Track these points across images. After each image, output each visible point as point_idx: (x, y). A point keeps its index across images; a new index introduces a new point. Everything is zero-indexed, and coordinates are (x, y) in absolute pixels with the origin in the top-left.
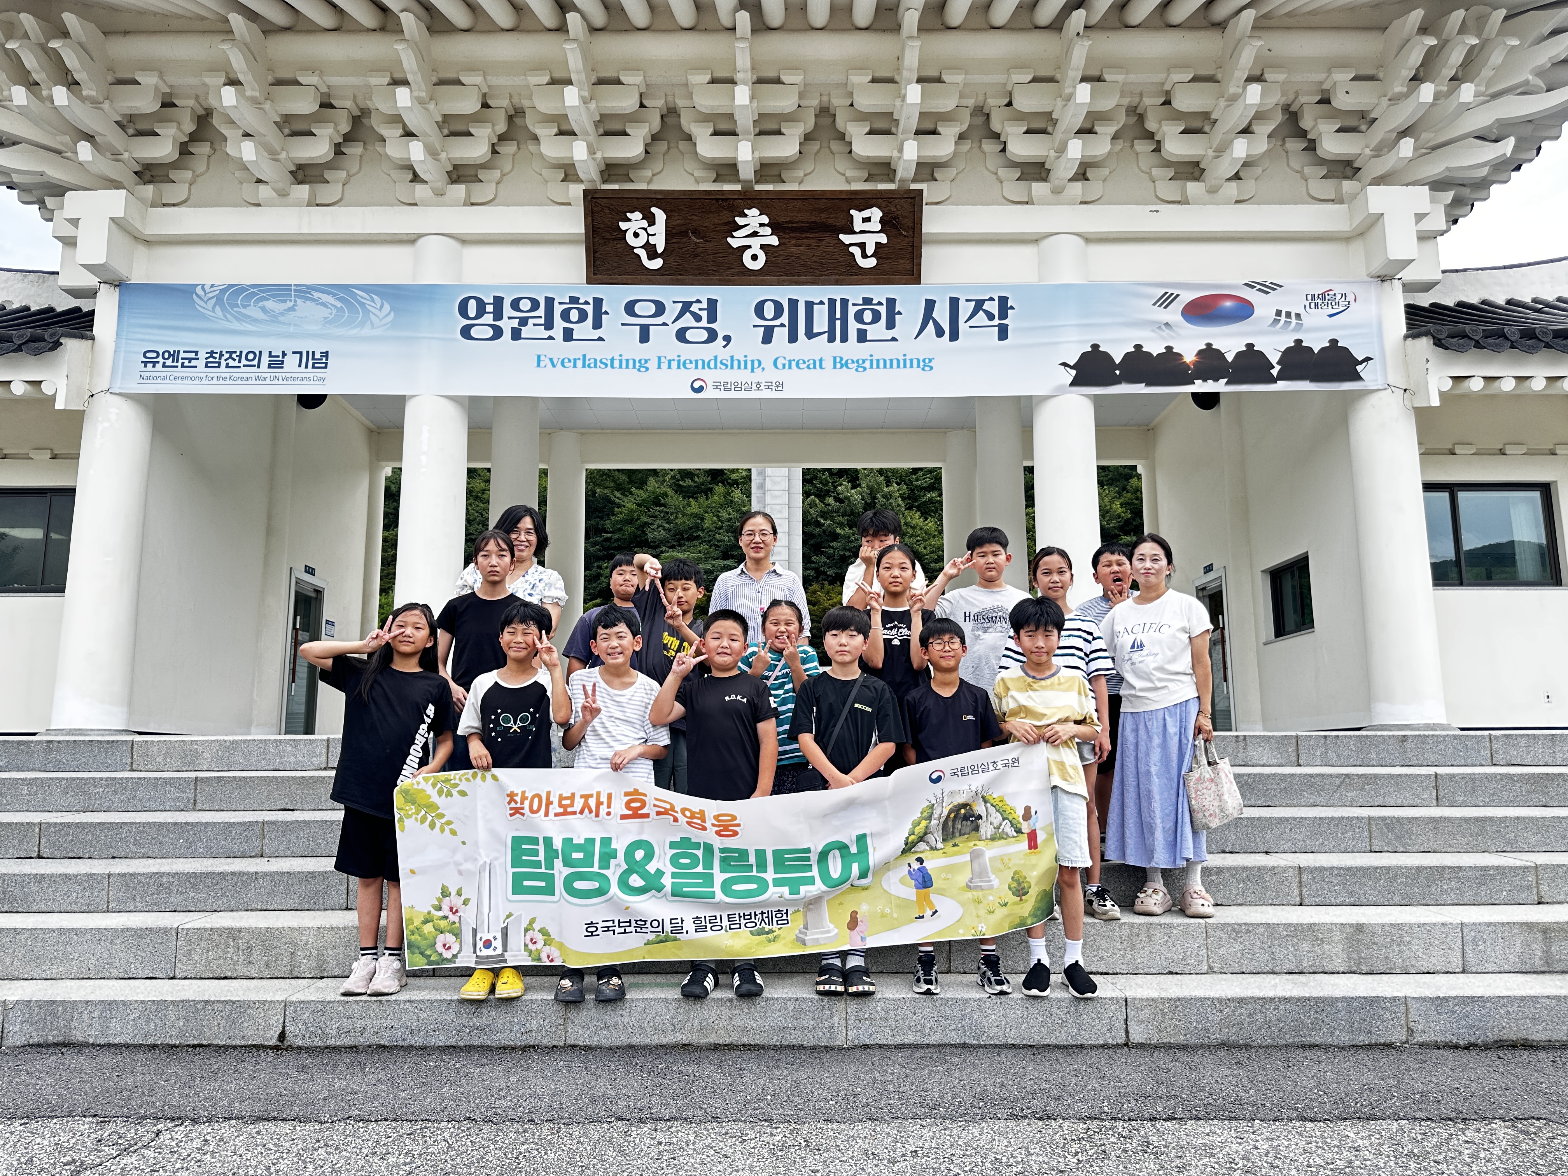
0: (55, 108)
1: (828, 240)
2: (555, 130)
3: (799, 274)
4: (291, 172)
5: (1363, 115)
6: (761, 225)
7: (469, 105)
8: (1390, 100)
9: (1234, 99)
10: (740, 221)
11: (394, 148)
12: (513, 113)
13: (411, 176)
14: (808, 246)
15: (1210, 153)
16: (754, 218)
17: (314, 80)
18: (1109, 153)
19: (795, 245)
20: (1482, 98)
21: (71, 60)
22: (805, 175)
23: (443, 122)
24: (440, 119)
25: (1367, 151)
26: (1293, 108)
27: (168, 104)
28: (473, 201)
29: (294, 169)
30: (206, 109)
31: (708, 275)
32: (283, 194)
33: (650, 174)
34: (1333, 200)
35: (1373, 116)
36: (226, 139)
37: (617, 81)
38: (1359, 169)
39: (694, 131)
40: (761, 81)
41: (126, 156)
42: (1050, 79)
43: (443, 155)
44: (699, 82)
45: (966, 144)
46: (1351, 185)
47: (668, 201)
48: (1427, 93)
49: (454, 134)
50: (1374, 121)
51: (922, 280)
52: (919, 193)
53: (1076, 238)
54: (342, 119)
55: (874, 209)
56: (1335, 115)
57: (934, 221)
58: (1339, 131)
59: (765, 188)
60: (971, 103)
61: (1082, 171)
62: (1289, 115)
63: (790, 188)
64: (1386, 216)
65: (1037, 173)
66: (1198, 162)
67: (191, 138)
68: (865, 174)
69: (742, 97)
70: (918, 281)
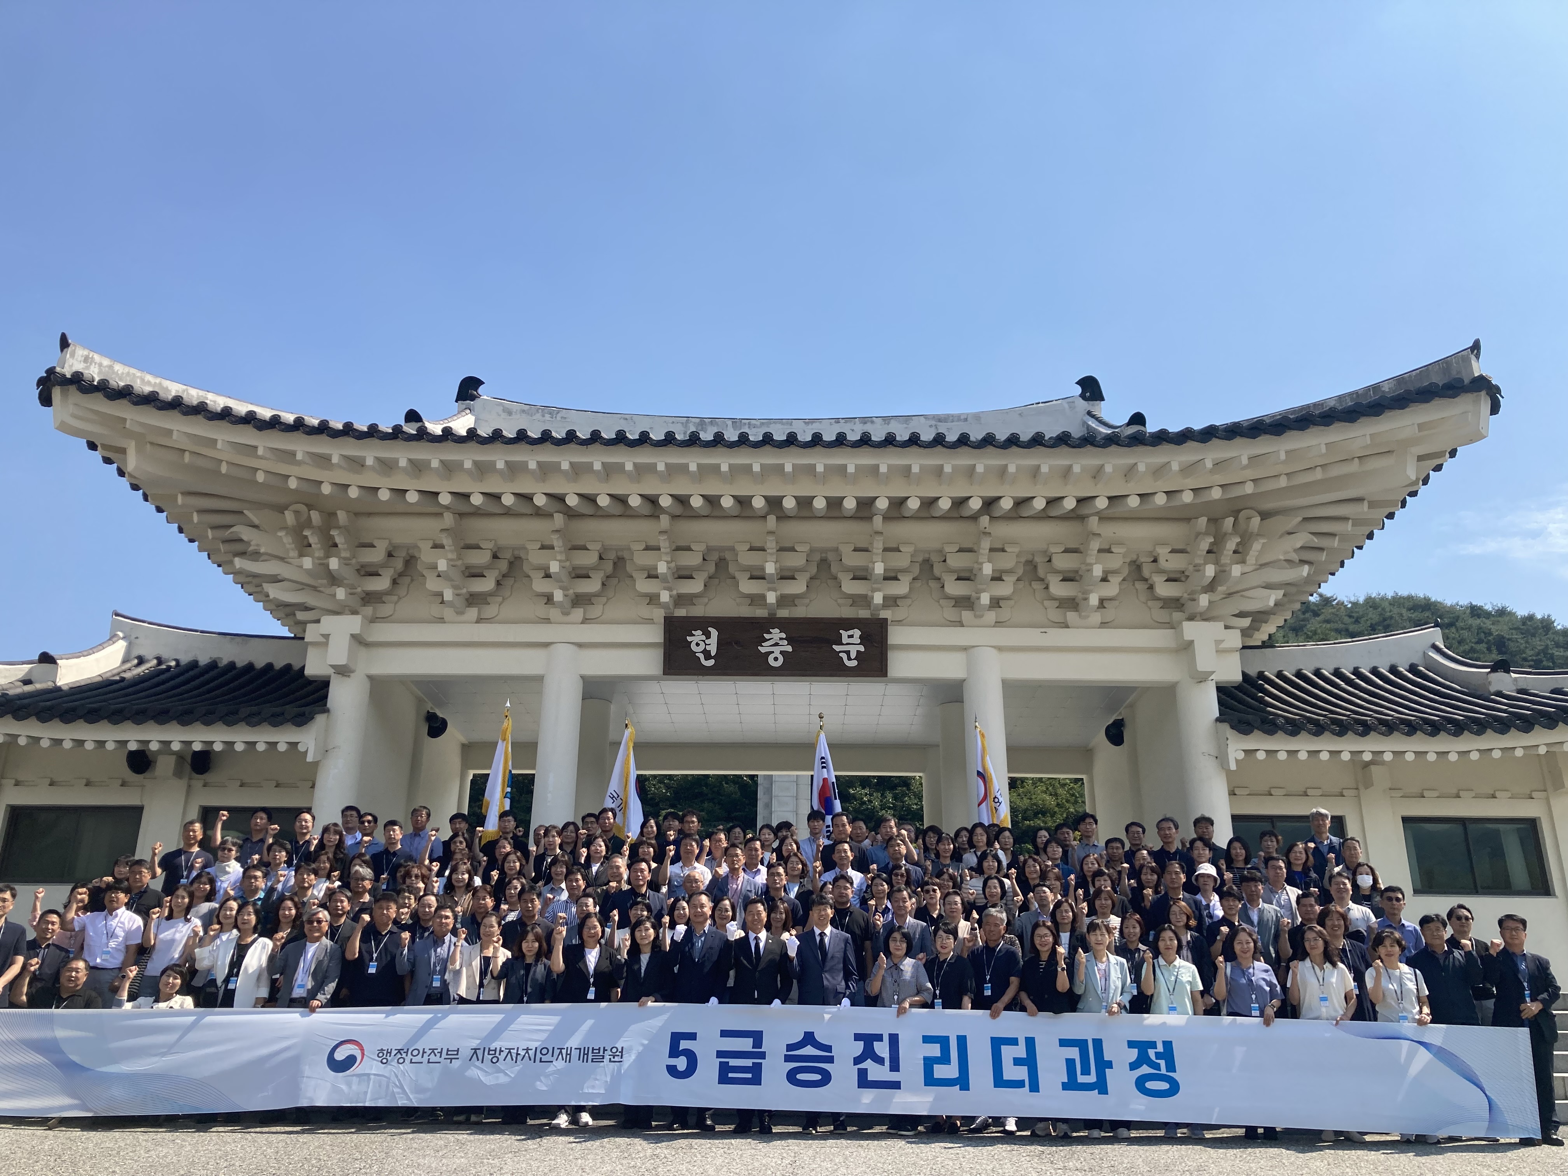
1: (825, 648)
2: (646, 575)
3: (806, 670)
4: (466, 600)
5: (1179, 574)
6: (781, 639)
7: (591, 560)
8: (1194, 566)
10: (767, 636)
11: (538, 583)
12: (617, 561)
13: (547, 602)
14: (812, 652)
15: (1082, 592)
16: (776, 634)
17: (490, 544)
18: (1013, 592)
19: (803, 651)
21: (340, 539)
22: (810, 601)
23: (573, 571)
24: (570, 569)
26: (1136, 564)
28: (588, 620)
29: (468, 597)
30: (414, 558)
31: (745, 670)
32: (460, 613)
33: (707, 603)
34: (1167, 625)
37: (689, 549)
38: (1183, 605)
39: (737, 575)
40: (782, 549)
41: (359, 590)
42: (970, 550)
43: (571, 592)
44: (742, 548)
45: (918, 584)
46: (1177, 615)
47: (720, 623)
48: (1210, 571)
49: (579, 577)
50: (1188, 577)
51: (889, 674)
52: (886, 619)
53: (992, 649)
54: (503, 566)
55: (856, 630)
56: (1162, 572)
57: (896, 636)
58: (1166, 581)
59: (783, 613)
60: (920, 559)
61: (996, 603)
62: (1136, 567)
63: (800, 612)
64: (1195, 642)
65: (966, 603)
66: (1074, 599)
67: (401, 575)
68: (850, 601)
69: (770, 568)
70: (885, 674)
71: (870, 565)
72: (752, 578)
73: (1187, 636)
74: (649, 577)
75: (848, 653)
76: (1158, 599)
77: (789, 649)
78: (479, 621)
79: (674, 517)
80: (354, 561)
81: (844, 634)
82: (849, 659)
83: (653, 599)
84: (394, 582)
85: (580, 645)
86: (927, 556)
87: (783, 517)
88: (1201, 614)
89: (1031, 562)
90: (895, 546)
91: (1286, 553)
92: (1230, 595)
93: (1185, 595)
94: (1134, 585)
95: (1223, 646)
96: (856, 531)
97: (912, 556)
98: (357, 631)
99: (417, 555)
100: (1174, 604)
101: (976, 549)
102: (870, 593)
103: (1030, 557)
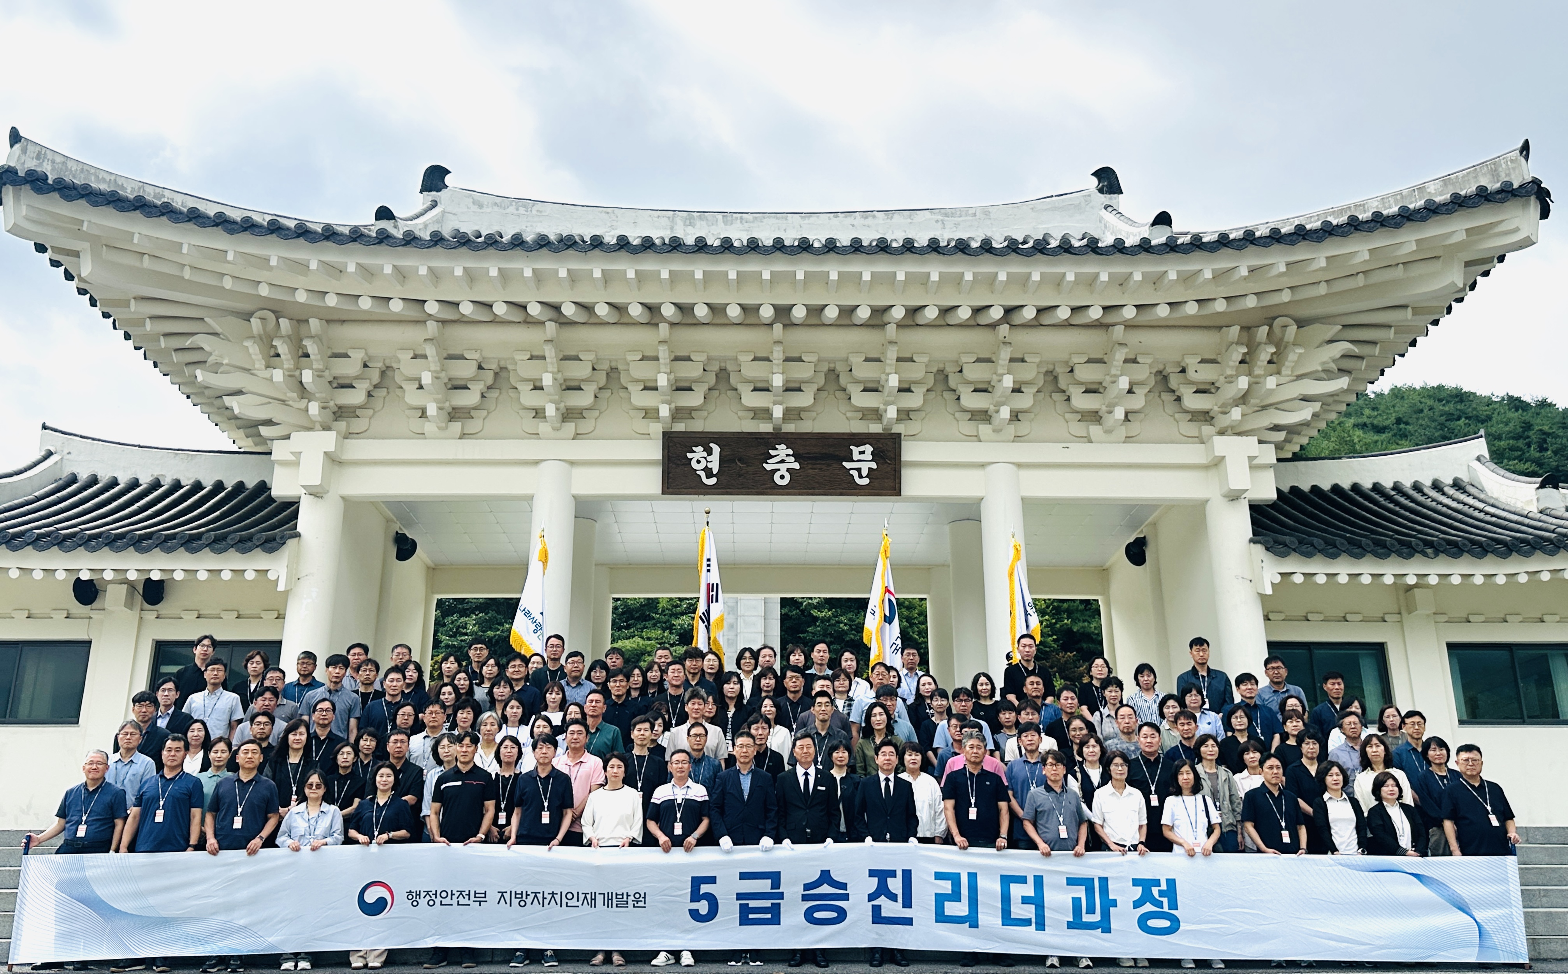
1: (834, 465)
2: (642, 387)
3: (814, 488)
4: (449, 414)
5: (1211, 384)
6: (788, 455)
7: (583, 371)
8: (1226, 378)
9: (1114, 378)
10: (772, 452)
11: (525, 396)
12: (611, 372)
13: (533, 414)
14: (820, 469)
15: (1104, 408)
16: (783, 450)
17: (475, 354)
18: (1034, 401)
19: (811, 468)
22: (817, 414)
23: (564, 382)
24: (562, 380)
27: (366, 367)
28: (580, 435)
29: (452, 411)
30: (387, 367)
31: (749, 488)
32: (444, 429)
33: (706, 413)
34: (1196, 439)
37: (688, 359)
38: (1213, 418)
39: (740, 387)
40: (787, 360)
41: (332, 404)
42: (989, 360)
43: (562, 405)
44: (745, 358)
45: (932, 395)
46: (1207, 429)
47: (722, 439)
48: (1243, 383)
49: (569, 388)
50: (1218, 388)
51: (902, 493)
52: (899, 435)
53: (1011, 465)
54: (489, 377)
55: (868, 446)
56: (1191, 383)
57: (910, 452)
58: (1195, 392)
59: (790, 428)
60: (934, 370)
61: (1015, 416)
62: (1162, 377)
63: (807, 426)
64: (1227, 458)
65: (983, 416)
66: (1097, 412)
67: (376, 387)
68: (860, 415)
69: (778, 381)
70: (899, 494)
71: (883, 377)
72: (755, 390)
73: (1218, 453)
74: (645, 388)
75: (859, 470)
76: (1187, 412)
77: (797, 466)
78: (463, 436)
79: (673, 324)
80: (327, 373)
81: (855, 450)
82: (861, 477)
83: (650, 414)
84: (369, 395)
85: (572, 463)
86: (941, 366)
87: (789, 325)
88: (1232, 427)
89: (1051, 372)
90: (909, 355)
91: (1324, 363)
92: (1264, 408)
93: (1216, 408)
94: (1160, 396)
95: (1255, 462)
96: (869, 339)
97: (926, 366)
98: (331, 448)
99: (395, 366)
100: (1205, 417)
101: (994, 359)
102: (882, 407)
103: (1051, 367)
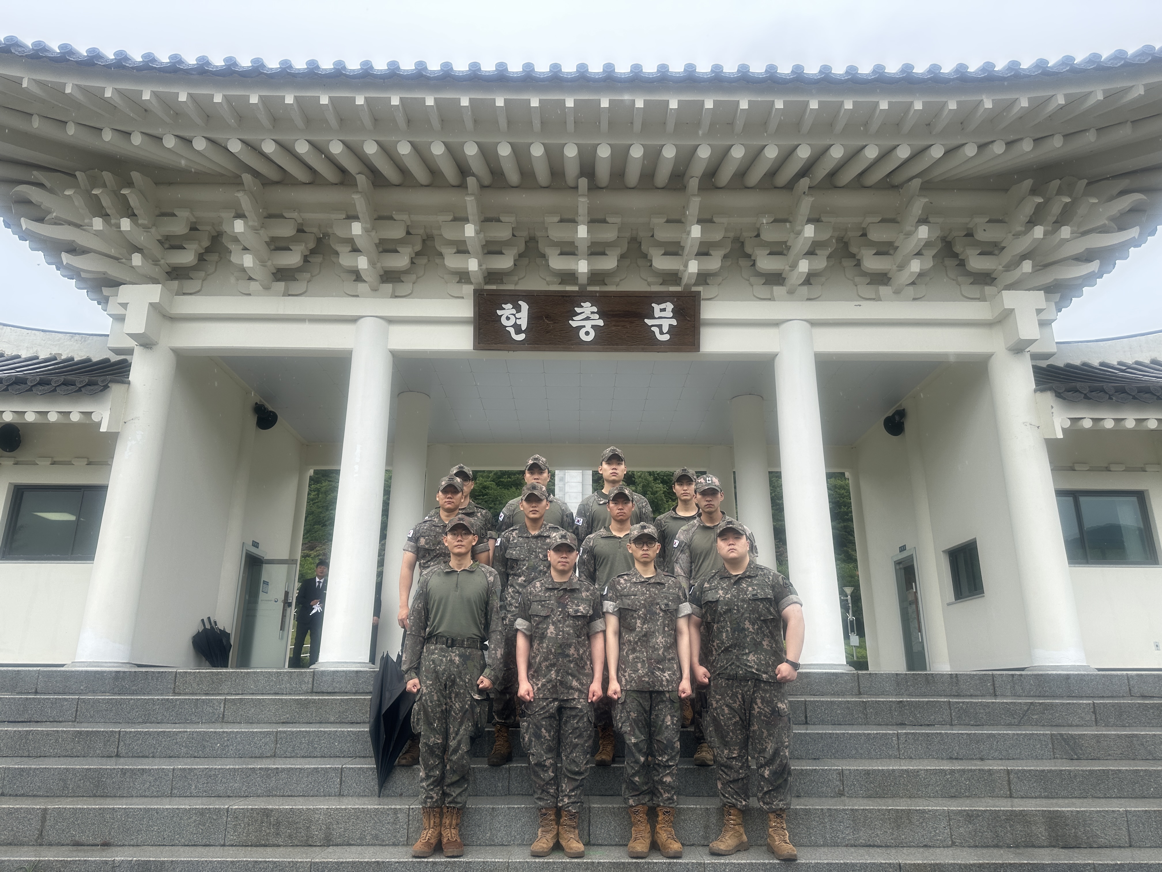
0: (121, 231)
1: (636, 322)
2: (455, 250)
3: (617, 344)
4: (273, 273)
5: (995, 244)
6: (592, 313)
7: (398, 233)
8: (1014, 235)
9: (909, 234)
11: (346, 260)
12: (426, 238)
13: (354, 277)
14: (624, 326)
15: (895, 267)
16: (587, 308)
17: (295, 215)
18: (826, 266)
19: (615, 326)
20: (1075, 235)
21: (134, 201)
22: (620, 280)
23: (379, 243)
24: (378, 242)
25: (1000, 268)
26: (949, 239)
27: (193, 228)
28: (396, 294)
29: (275, 271)
30: (218, 232)
31: (556, 345)
32: (267, 288)
33: (517, 279)
34: (979, 299)
35: (1003, 245)
36: (231, 252)
37: (498, 220)
38: (996, 277)
39: (548, 252)
40: (593, 221)
41: (162, 261)
42: (785, 220)
43: (379, 265)
44: (552, 221)
45: (729, 261)
46: (990, 289)
47: (530, 296)
48: (1039, 232)
49: (387, 250)
50: (1003, 247)
51: (700, 349)
52: (698, 295)
53: (805, 323)
54: (310, 241)
55: (668, 304)
56: (976, 245)
57: (709, 311)
58: (980, 254)
59: (595, 287)
60: (731, 235)
62: (948, 242)
63: (611, 289)
64: (1016, 311)
65: (777, 278)
66: (886, 273)
67: (207, 250)
68: (661, 277)
69: (583, 232)
70: (697, 350)
72: (561, 253)
73: (1007, 307)
74: (459, 252)
75: (660, 327)
76: (971, 274)
77: (601, 323)
78: (287, 294)
79: (483, 187)
80: (153, 230)
81: (656, 307)
82: (662, 333)
83: (462, 275)
84: (201, 258)
85: (389, 320)
86: (739, 232)
87: (596, 185)
88: (1020, 284)
89: (844, 236)
94: (944, 261)
96: (669, 202)
97: (725, 231)
98: (156, 299)
99: (220, 229)
100: (988, 277)
102: (682, 268)
103: (844, 232)
